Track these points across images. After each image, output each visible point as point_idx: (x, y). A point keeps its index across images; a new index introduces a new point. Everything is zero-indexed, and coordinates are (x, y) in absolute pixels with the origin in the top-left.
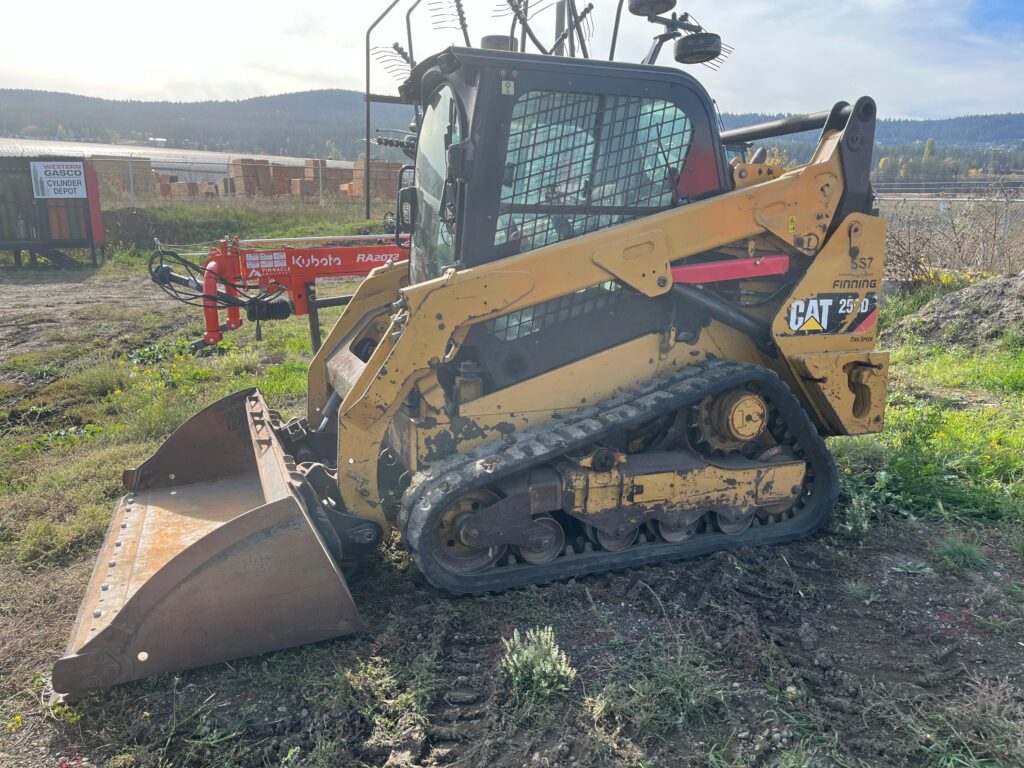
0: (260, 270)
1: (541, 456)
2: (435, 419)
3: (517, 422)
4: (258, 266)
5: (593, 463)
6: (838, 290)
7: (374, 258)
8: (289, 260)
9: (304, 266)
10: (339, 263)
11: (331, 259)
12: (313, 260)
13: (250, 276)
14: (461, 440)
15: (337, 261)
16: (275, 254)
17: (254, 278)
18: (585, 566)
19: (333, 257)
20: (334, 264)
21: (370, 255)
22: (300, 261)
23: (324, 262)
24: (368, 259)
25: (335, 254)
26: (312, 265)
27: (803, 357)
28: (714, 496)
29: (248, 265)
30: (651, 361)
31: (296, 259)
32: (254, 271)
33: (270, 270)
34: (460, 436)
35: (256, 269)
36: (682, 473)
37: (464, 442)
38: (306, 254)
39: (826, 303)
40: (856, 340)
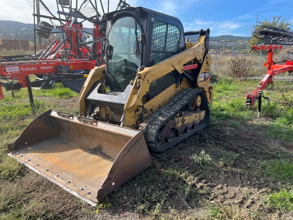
0: (11, 72)
1: (173, 114)
2: (139, 109)
3: (153, 108)
4: (10, 71)
5: (179, 115)
6: (205, 72)
7: (46, 68)
8: (20, 69)
9: (25, 71)
10: (36, 70)
11: (33, 68)
12: (28, 69)
13: (8, 75)
14: (144, 114)
15: (35, 69)
16: (15, 67)
17: (9, 75)
18: (179, 140)
19: (34, 68)
20: (34, 70)
21: (45, 67)
22: (23, 69)
23: (31, 69)
24: (44, 68)
25: (34, 66)
26: (27, 70)
27: (203, 87)
28: (194, 120)
29: (7, 71)
30: (175, 90)
31: (22, 69)
32: (9, 73)
33: (14, 72)
34: (144, 113)
35: (9, 72)
36: (190, 115)
37: (144, 115)
38: (25, 67)
39: (204, 74)
40: (207, 82)
